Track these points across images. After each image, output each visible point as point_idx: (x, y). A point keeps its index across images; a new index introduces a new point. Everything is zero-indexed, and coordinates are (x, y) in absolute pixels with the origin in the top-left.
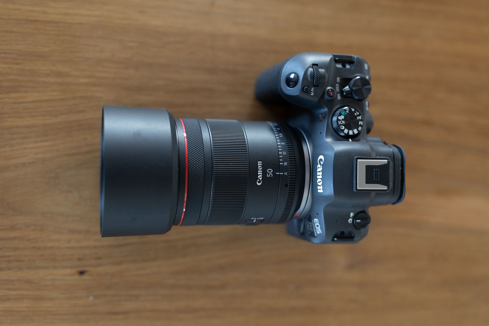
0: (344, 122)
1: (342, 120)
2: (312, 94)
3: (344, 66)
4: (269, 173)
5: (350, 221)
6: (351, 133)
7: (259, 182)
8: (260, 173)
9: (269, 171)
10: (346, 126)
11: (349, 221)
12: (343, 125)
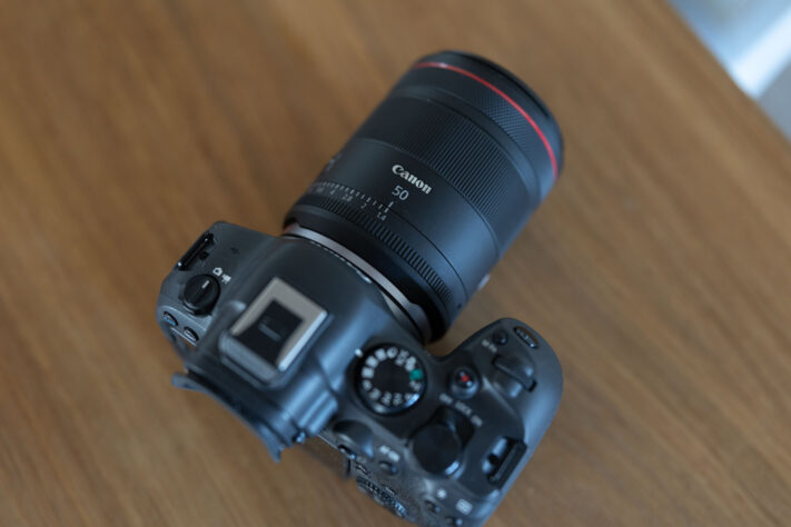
0: (399, 362)
1: (405, 364)
2: (485, 343)
3: (492, 459)
4: (401, 191)
5: (218, 272)
6: (372, 362)
7: (398, 170)
8: (413, 180)
9: (405, 195)
10: (389, 362)
11: (220, 269)
12: (395, 358)
